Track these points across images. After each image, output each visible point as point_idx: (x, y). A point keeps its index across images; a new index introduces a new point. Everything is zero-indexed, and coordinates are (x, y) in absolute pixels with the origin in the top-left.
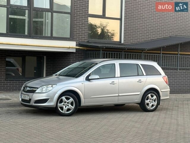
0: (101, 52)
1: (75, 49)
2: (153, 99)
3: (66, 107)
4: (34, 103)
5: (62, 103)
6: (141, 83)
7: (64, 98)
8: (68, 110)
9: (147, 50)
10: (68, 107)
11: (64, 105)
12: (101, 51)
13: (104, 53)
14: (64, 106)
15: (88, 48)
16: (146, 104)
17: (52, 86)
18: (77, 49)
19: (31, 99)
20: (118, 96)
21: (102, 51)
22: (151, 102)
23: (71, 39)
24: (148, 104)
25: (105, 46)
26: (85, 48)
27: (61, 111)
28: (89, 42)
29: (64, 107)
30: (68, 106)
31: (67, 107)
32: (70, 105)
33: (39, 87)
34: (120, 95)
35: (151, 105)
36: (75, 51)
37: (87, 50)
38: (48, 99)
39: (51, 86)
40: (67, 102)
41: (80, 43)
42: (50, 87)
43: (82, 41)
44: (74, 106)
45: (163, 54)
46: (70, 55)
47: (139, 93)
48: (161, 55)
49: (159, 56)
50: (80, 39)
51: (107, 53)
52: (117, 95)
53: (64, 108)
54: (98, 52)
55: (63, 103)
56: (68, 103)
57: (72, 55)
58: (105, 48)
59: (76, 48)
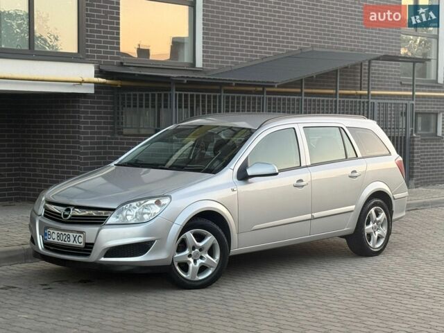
0: (174, 92)
1: (93, 85)
2: (379, 221)
3: (195, 261)
4: (105, 256)
5: (184, 250)
6: (357, 179)
7: (189, 235)
8: (203, 269)
9: (279, 87)
10: (203, 261)
11: (190, 256)
12: (174, 90)
13: (180, 95)
14: (191, 260)
15: (125, 83)
16: (366, 234)
17: (158, 203)
18: (97, 85)
19: (93, 244)
20: (311, 219)
21: (176, 90)
22: (375, 231)
23: (81, 57)
24: (369, 235)
25: (187, 77)
26: (118, 83)
27: (184, 276)
28: (125, 64)
29: (190, 262)
30: (201, 258)
31: (199, 261)
32: (207, 256)
33: (115, 207)
34: (316, 215)
35: (376, 237)
36: (92, 91)
37: (123, 88)
38: (151, 242)
39: (153, 201)
40: (198, 247)
41: (102, 67)
42: (152, 204)
43: (106, 64)
44: (218, 257)
45: (307, 94)
46: (78, 102)
47: (352, 207)
48: (304, 98)
49: (298, 100)
50: (102, 57)
51: (186, 96)
52: (309, 216)
53: (192, 265)
54: (163, 93)
55: (187, 252)
56: (201, 249)
57: (84, 102)
58: (186, 81)
59: (95, 83)
